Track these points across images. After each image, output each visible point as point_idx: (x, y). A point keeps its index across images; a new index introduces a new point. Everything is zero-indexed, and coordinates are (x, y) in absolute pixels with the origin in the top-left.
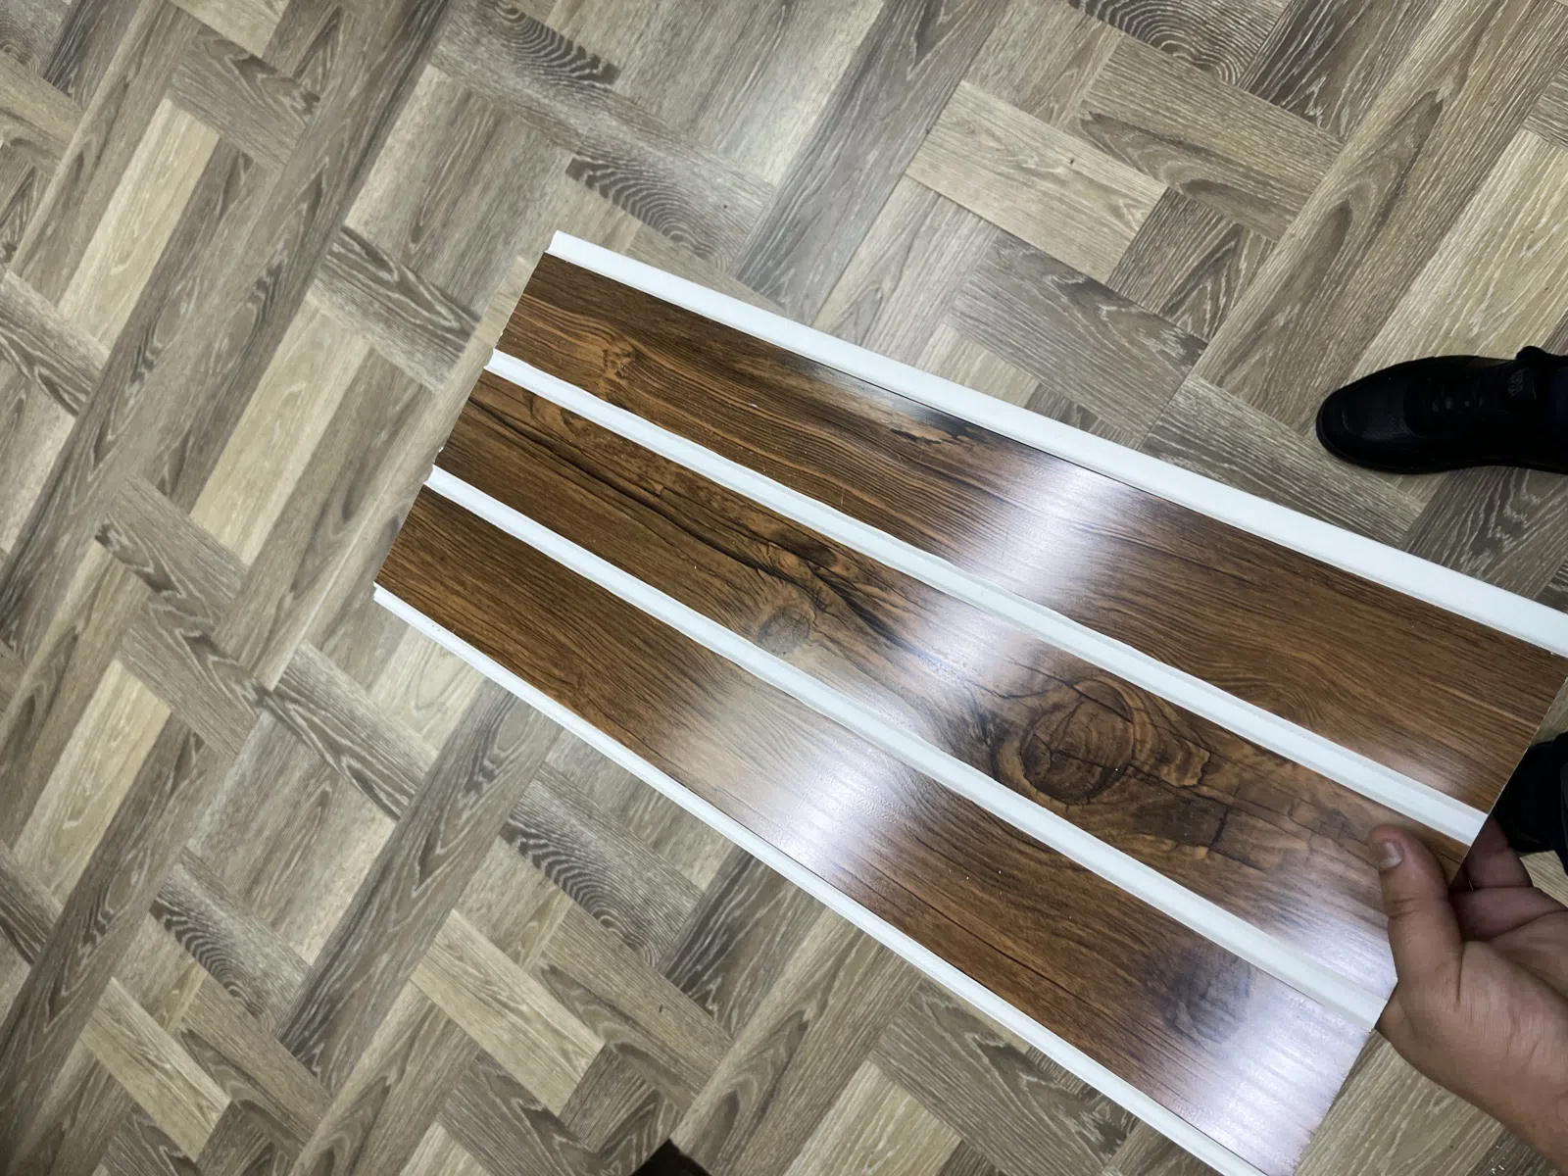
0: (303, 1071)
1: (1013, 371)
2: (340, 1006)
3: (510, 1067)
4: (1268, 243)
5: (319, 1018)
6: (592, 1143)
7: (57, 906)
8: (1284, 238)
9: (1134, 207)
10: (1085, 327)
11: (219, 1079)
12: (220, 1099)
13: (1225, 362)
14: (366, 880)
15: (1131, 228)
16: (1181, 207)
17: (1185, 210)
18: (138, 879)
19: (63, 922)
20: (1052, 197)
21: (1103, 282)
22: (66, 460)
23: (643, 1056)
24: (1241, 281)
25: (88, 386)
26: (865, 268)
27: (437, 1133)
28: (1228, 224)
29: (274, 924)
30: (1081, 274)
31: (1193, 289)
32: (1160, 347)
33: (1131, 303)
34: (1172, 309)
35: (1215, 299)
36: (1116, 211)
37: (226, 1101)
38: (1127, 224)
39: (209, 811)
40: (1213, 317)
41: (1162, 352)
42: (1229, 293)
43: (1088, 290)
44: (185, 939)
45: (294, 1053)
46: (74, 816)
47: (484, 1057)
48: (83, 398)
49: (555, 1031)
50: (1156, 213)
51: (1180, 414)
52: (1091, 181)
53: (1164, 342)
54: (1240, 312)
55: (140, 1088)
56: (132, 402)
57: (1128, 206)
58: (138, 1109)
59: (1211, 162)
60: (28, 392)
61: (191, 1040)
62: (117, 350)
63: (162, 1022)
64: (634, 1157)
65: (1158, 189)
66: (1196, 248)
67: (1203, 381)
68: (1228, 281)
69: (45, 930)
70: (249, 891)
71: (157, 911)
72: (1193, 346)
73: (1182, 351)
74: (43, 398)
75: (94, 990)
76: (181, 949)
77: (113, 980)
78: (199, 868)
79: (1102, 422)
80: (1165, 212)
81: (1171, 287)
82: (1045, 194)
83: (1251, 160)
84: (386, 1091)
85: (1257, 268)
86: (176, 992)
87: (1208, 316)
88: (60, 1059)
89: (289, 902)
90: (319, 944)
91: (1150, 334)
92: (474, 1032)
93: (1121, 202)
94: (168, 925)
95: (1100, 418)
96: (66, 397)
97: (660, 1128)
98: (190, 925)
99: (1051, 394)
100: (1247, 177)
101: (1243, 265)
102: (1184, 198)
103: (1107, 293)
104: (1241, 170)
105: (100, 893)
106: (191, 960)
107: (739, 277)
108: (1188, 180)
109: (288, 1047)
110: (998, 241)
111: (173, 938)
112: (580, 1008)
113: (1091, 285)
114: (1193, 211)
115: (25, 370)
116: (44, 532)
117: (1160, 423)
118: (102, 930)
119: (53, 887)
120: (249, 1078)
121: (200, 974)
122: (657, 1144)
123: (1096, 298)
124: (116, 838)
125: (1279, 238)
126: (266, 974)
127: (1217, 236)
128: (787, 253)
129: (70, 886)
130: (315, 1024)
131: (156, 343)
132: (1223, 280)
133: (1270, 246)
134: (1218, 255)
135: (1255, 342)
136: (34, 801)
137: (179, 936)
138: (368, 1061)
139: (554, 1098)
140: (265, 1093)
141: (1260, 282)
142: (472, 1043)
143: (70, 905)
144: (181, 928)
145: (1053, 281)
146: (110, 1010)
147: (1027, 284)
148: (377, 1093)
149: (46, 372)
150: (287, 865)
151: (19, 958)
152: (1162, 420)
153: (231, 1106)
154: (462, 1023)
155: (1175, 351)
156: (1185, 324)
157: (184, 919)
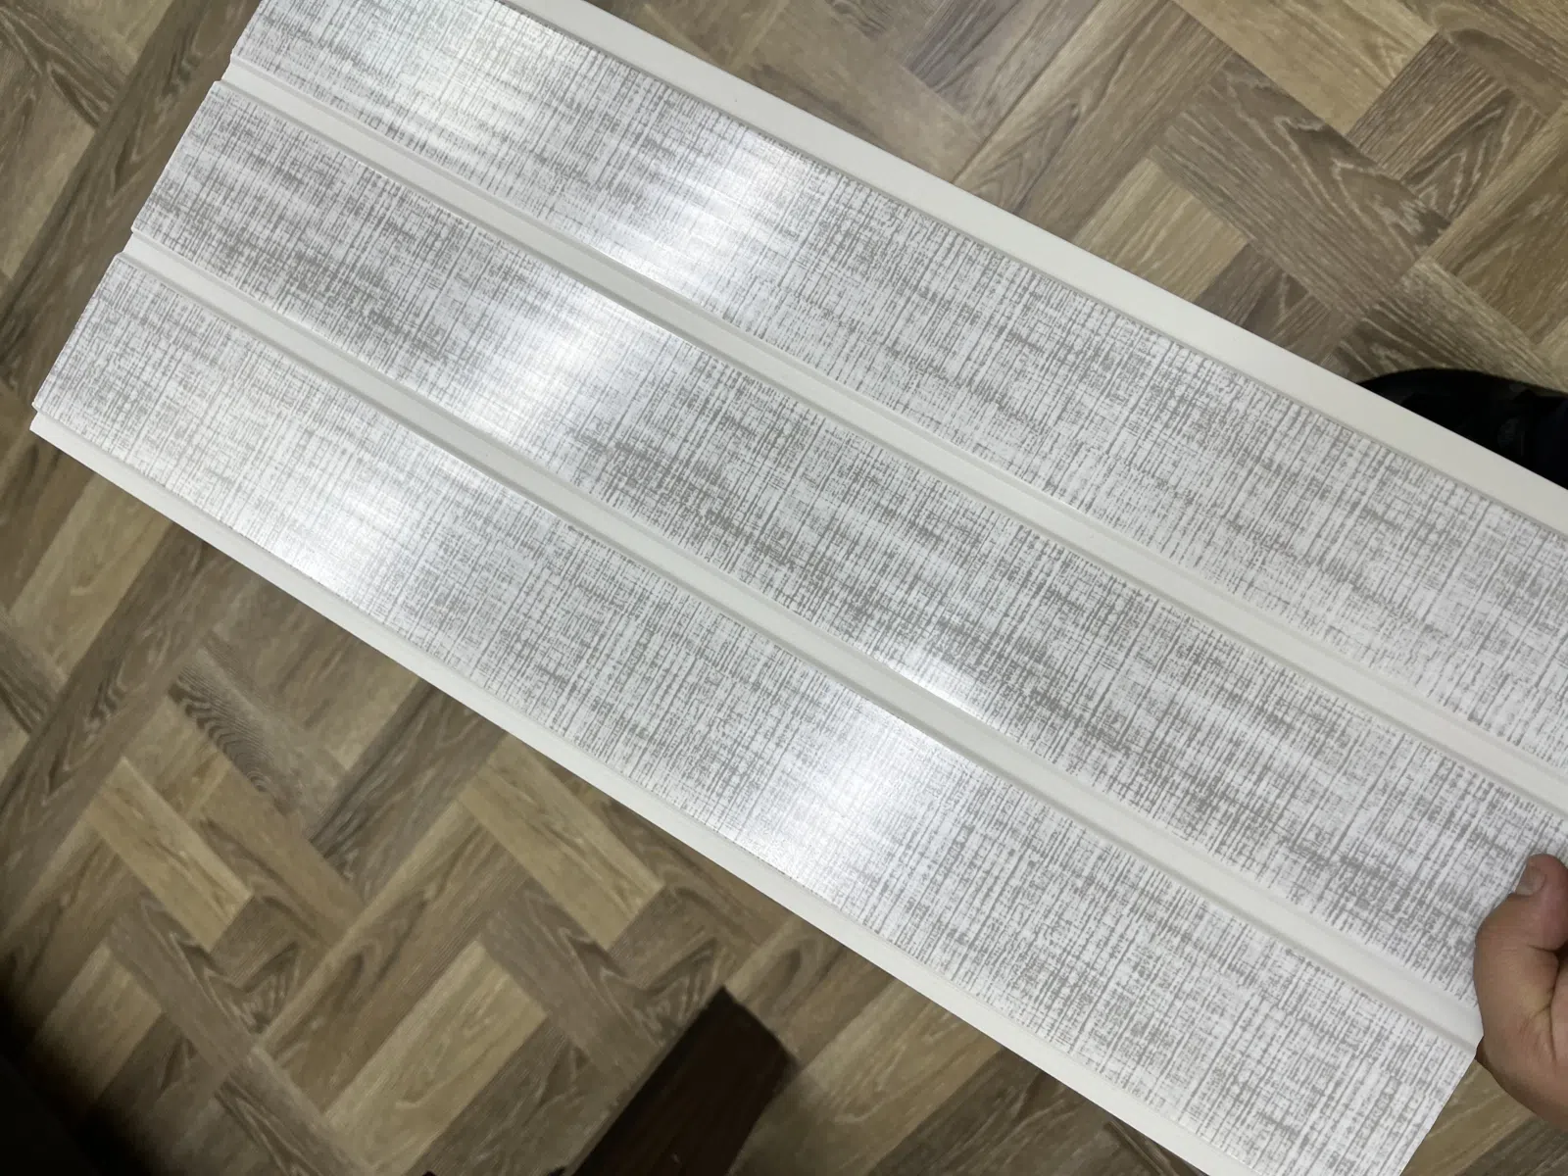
0: (333, 875)
1: (1220, 224)
2: (377, 815)
3: (560, 898)
4: (1537, 118)
5: (355, 823)
6: (643, 981)
7: (60, 676)
8: (1558, 114)
9: (1393, 49)
10: (1313, 185)
11: (240, 873)
12: (240, 892)
13: (1466, 248)
14: (414, 690)
15: (1387, 74)
16: (1449, 59)
17: (1451, 63)
18: (155, 658)
19: (66, 695)
20: (1302, 22)
21: (1343, 132)
22: (82, 177)
23: (705, 904)
24: (1500, 157)
25: (110, 92)
26: (1063, 76)
27: (474, 954)
28: (1498, 87)
29: (309, 724)
30: (1318, 119)
31: (1444, 158)
32: (1395, 218)
33: (1370, 163)
34: (1416, 177)
35: (1468, 173)
36: (1372, 50)
37: (246, 895)
38: (1383, 67)
39: (239, 596)
40: (1463, 192)
41: (1397, 226)
42: (1485, 167)
43: (1323, 141)
44: (208, 726)
45: (327, 855)
46: (84, 580)
47: (531, 884)
48: (104, 106)
49: (611, 868)
50: (1417, 62)
51: (1403, 300)
52: (1348, 9)
53: (1402, 214)
54: (1494, 191)
55: (153, 874)
56: (162, 119)
57: (1388, 48)
58: (147, 894)
59: (1490, 12)
60: (38, 93)
61: (211, 830)
62: (147, 53)
63: (178, 808)
64: (684, 998)
65: (1425, 34)
66: (1456, 110)
67: (1436, 266)
68: (1486, 154)
69: (47, 700)
70: (282, 687)
71: (177, 694)
72: (1433, 224)
73: (1419, 227)
74: (56, 102)
75: (101, 768)
76: (202, 737)
77: (124, 761)
78: (226, 655)
79: (1312, 298)
80: (1429, 61)
81: (1422, 151)
82: (1293, 16)
83: (1535, 16)
84: (423, 905)
85: (1521, 145)
86: (195, 780)
87: (1456, 192)
88: (60, 834)
89: (327, 703)
90: (358, 750)
91: (1385, 204)
92: (523, 859)
93: (1380, 40)
94: (189, 710)
95: (1311, 293)
96: (84, 102)
97: (715, 975)
98: (214, 713)
99: (1260, 258)
100: (1529, 38)
101: (1506, 139)
102: (1452, 49)
103: (1344, 146)
104: (1522, 27)
105: (112, 667)
106: (213, 749)
107: (912, 68)
108: (1460, 28)
109: (319, 848)
110: (1227, 66)
111: (194, 724)
112: (641, 848)
113: (1329, 135)
114: (1461, 67)
115: (36, 66)
116: (52, 261)
117: (1378, 307)
118: (112, 707)
119: (56, 654)
120: (272, 874)
121: (223, 766)
122: (710, 990)
123: (1332, 151)
124: (130, 612)
125: (1549, 114)
126: (297, 773)
127: (1482, 100)
128: (974, 46)
129: (77, 656)
130: (350, 829)
131: (195, 50)
132: (1481, 152)
133: (1539, 122)
134: (1480, 122)
135: (1503, 230)
136: (35, 561)
137: (201, 723)
138: (403, 875)
139: (605, 934)
140: (291, 891)
141: (1520, 162)
142: (520, 870)
143: (76, 677)
144: (204, 715)
145: (1285, 124)
146: (119, 791)
147: (1252, 122)
148: (413, 906)
149: (61, 71)
150: (326, 663)
151: (15, 725)
152: (1382, 304)
153: (252, 901)
154: (511, 849)
155: (1414, 227)
156: (1428, 197)
157: (207, 705)
